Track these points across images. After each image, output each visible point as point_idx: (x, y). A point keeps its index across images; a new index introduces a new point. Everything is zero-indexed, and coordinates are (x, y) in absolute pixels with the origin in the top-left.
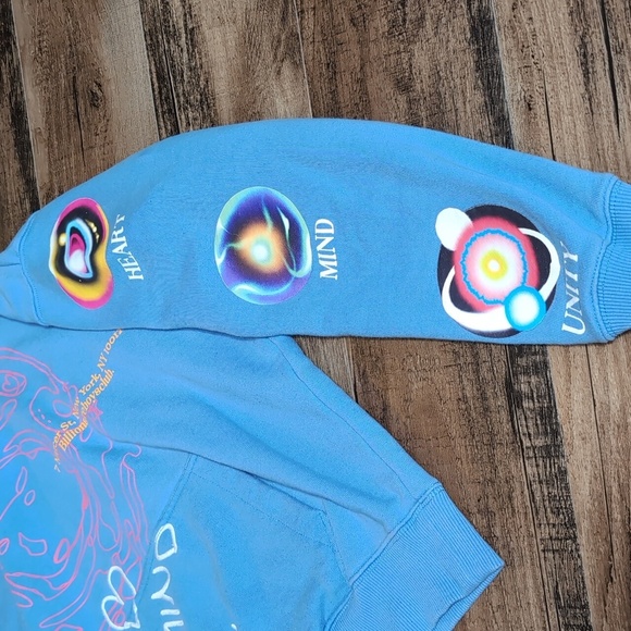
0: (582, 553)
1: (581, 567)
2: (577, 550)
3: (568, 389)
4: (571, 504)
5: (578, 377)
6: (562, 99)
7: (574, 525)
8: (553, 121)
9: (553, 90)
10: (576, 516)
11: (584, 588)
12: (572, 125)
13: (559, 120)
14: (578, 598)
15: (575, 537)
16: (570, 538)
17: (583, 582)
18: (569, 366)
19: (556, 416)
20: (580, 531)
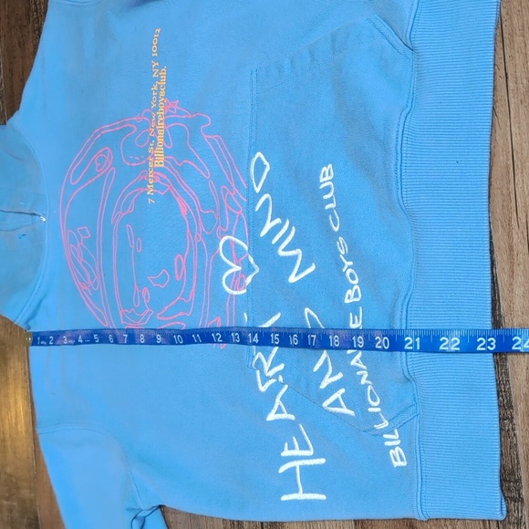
0: (516, 432)
1: (516, 445)
2: (513, 430)
3: (511, 284)
4: (509, 388)
5: (520, 273)
6: (515, 21)
7: (511, 407)
8: (506, 41)
9: (507, 14)
10: (513, 399)
11: (518, 463)
12: (523, 45)
13: (512, 41)
14: (512, 473)
15: (512, 418)
16: (508, 418)
17: (518, 458)
18: (512, 264)
19: (499, 308)
20: (517, 412)
